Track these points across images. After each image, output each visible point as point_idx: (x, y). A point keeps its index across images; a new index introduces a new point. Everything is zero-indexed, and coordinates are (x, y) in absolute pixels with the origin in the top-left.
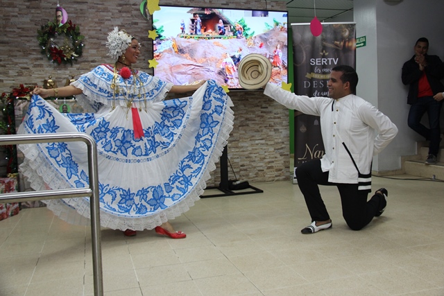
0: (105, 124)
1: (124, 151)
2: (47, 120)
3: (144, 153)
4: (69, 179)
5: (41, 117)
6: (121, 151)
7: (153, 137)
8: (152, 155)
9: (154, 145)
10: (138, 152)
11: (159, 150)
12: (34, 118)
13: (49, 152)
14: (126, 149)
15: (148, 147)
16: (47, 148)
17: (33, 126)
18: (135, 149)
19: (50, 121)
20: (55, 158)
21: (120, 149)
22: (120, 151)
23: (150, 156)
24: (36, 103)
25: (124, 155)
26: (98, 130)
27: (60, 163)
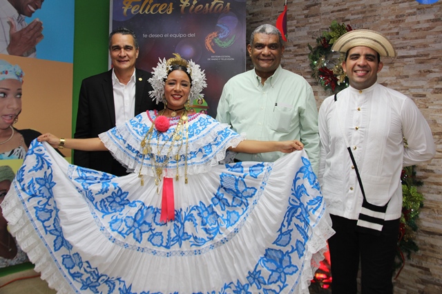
0: (122, 194)
1: (138, 235)
2: (45, 172)
3: (164, 244)
4: (55, 250)
5: (35, 169)
6: (135, 234)
7: (183, 224)
8: (175, 248)
9: (181, 237)
10: (157, 240)
11: (186, 245)
12: (26, 169)
13: (36, 213)
14: (141, 233)
15: (173, 235)
16: (35, 208)
17: (22, 180)
18: (154, 235)
19: (48, 175)
20: (43, 222)
21: (134, 232)
22: (132, 234)
23: (172, 249)
24: (34, 150)
25: (137, 240)
26: (111, 200)
27: (48, 229)
